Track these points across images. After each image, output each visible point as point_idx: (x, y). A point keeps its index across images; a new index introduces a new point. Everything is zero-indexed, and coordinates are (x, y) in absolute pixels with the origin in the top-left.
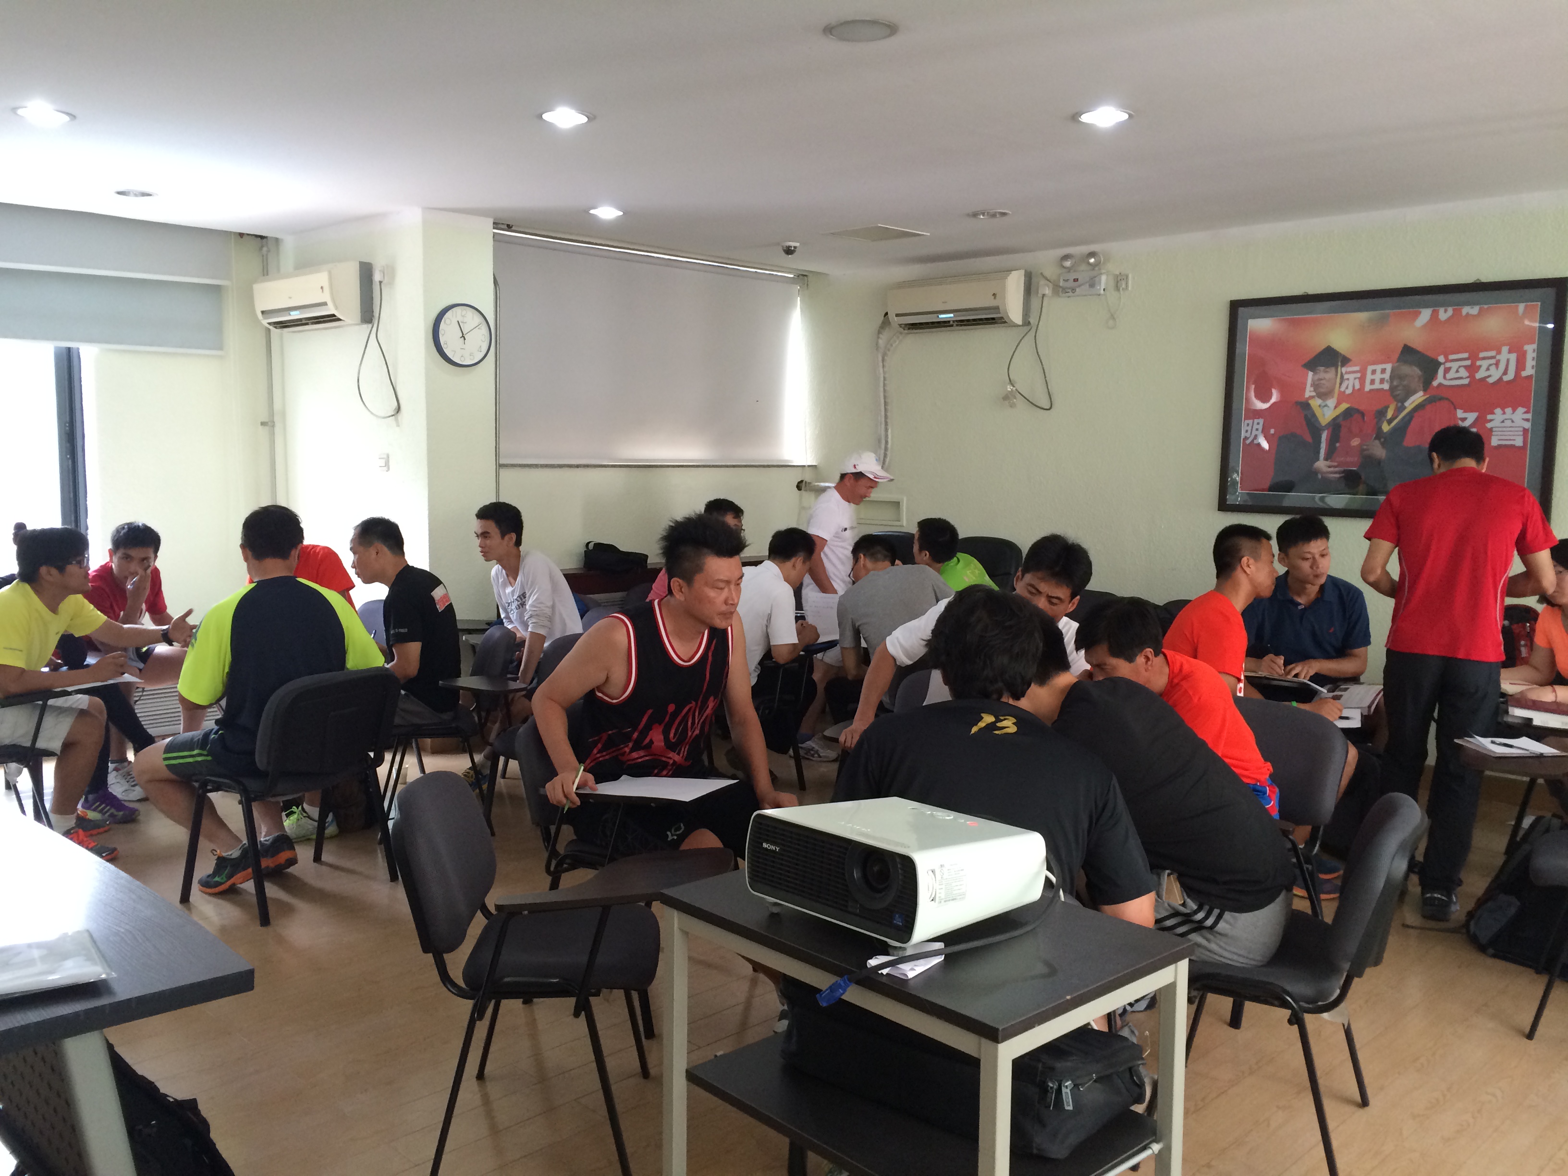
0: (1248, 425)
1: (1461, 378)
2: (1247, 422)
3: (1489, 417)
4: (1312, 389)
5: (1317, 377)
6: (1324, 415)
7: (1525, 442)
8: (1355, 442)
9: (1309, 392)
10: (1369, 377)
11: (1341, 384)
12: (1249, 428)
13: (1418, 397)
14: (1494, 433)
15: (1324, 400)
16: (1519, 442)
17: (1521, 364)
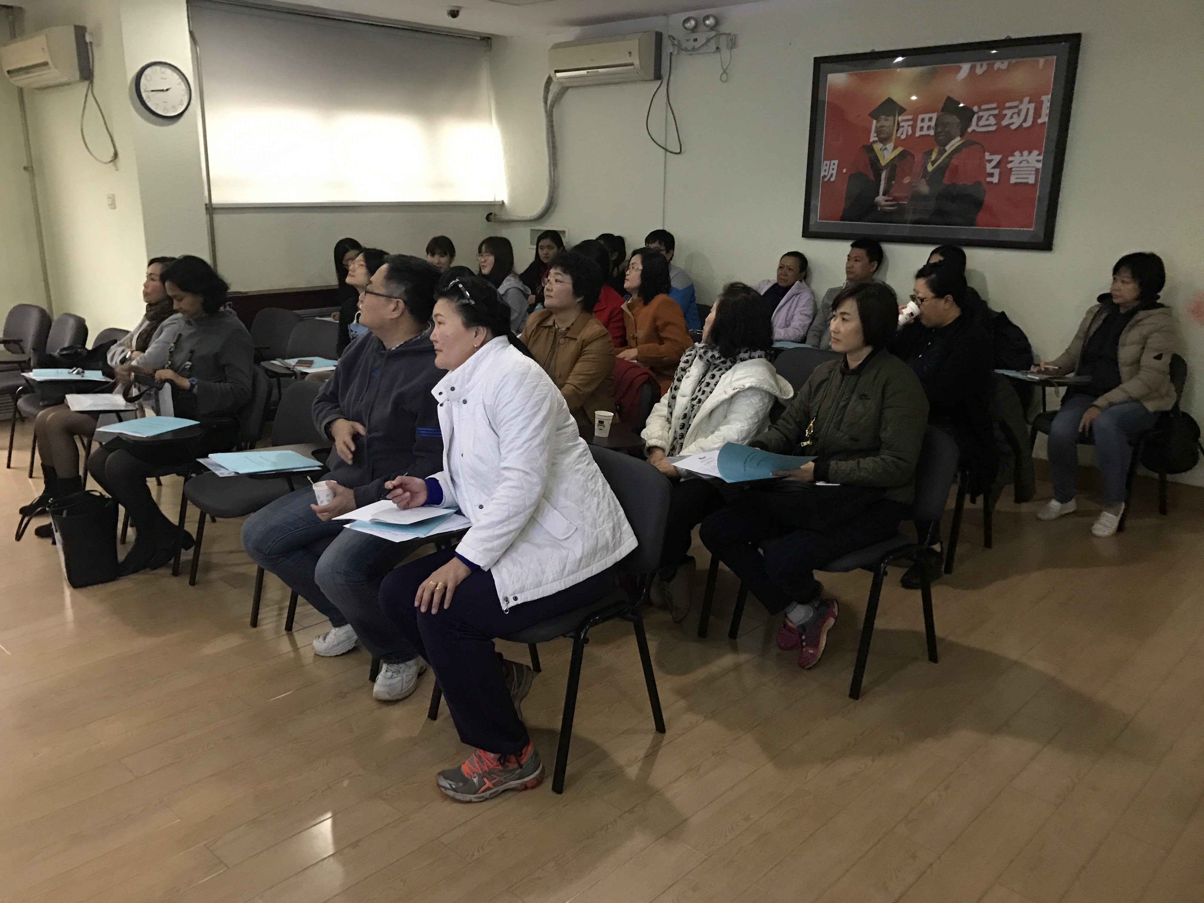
0: (826, 165)
1: (989, 125)
2: (825, 162)
3: (1010, 159)
4: (875, 135)
5: (879, 125)
6: (884, 157)
7: (1036, 180)
8: (907, 180)
9: (873, 138)
10: (919, 124)
11: (897, 131)
12: (827, 168)
13: (957, 142)
14: (1013, 173)
15: (885, 144)
16: (1031, 181)
17: (1037, 114)
